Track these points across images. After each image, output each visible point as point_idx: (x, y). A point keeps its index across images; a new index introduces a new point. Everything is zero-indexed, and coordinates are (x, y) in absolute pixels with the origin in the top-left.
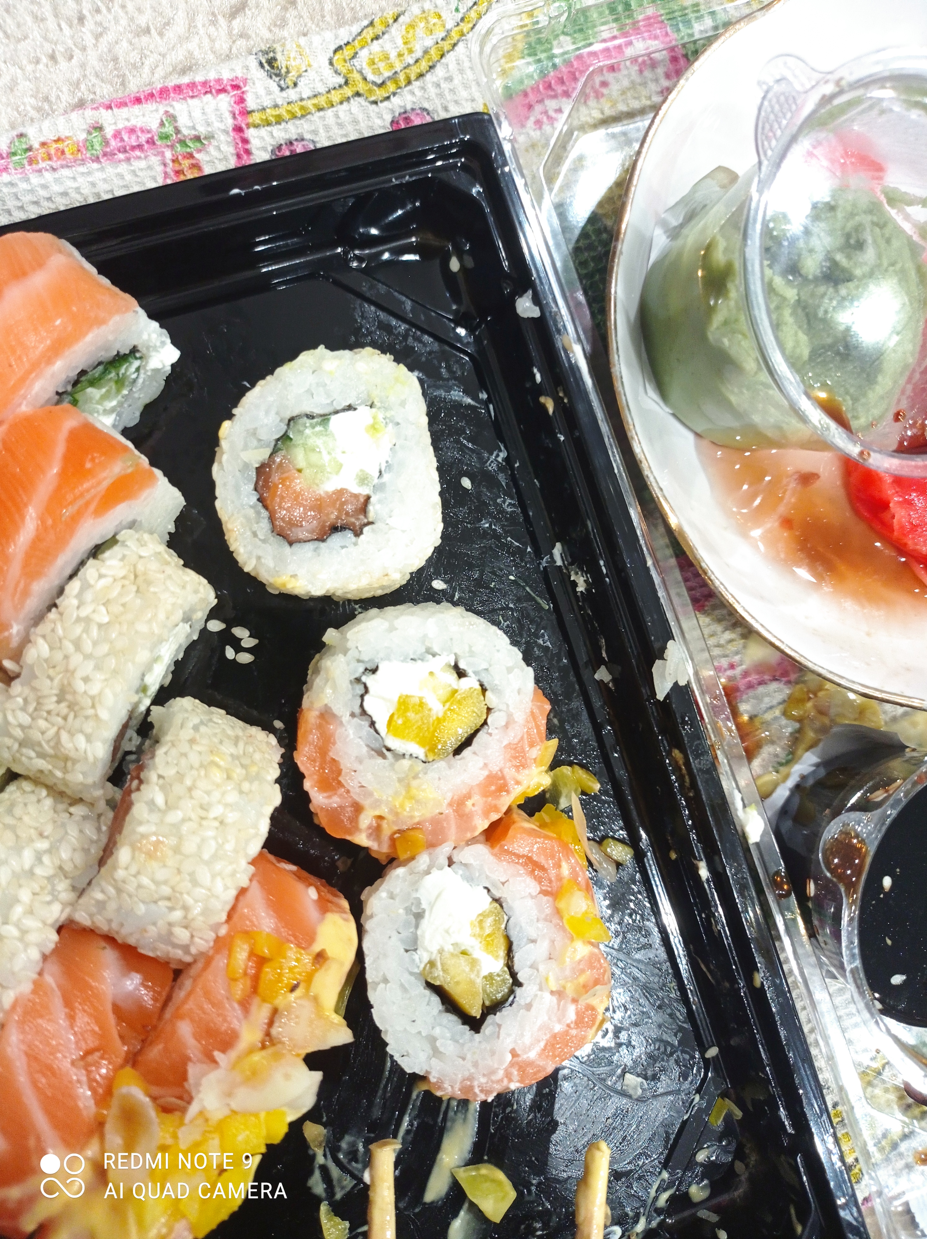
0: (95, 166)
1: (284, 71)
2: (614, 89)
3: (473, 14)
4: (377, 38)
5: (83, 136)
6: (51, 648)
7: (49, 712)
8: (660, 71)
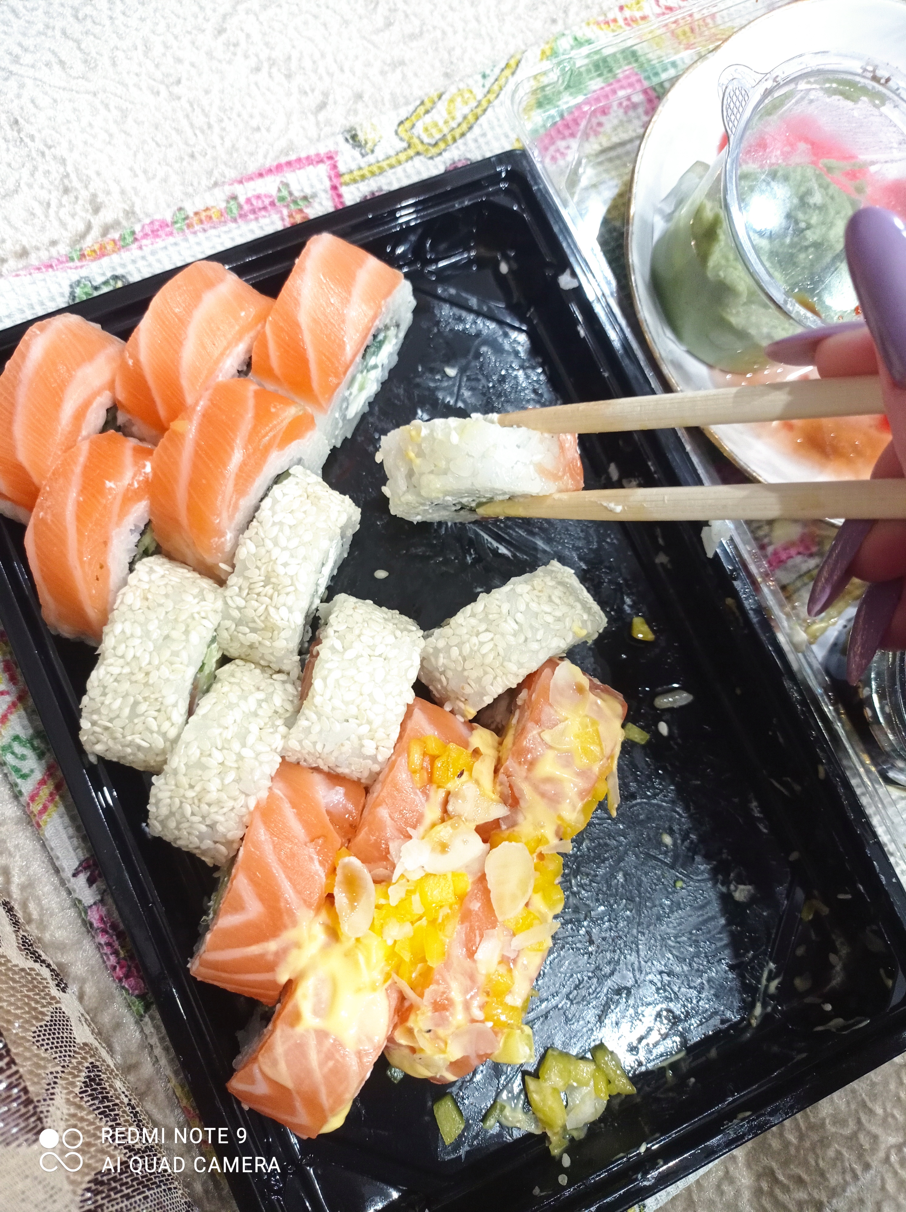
0: (233, 225)
1: (363, 143)
2: (608, 127)
3: (496, 88)
4: (427, 112)
5: (223, 205)
6: (257, 547)
7: (258, 594)
8: (641, 110)
